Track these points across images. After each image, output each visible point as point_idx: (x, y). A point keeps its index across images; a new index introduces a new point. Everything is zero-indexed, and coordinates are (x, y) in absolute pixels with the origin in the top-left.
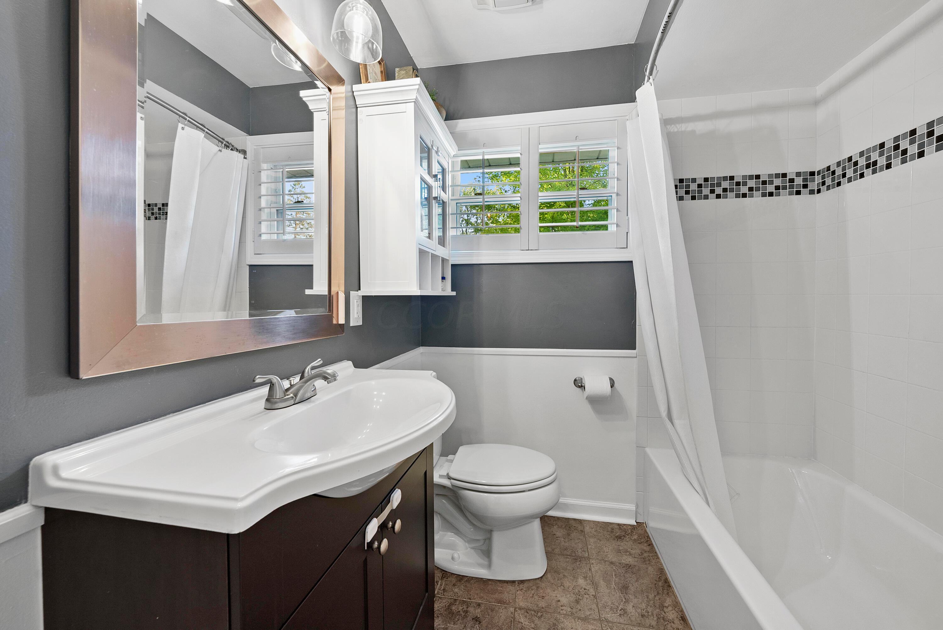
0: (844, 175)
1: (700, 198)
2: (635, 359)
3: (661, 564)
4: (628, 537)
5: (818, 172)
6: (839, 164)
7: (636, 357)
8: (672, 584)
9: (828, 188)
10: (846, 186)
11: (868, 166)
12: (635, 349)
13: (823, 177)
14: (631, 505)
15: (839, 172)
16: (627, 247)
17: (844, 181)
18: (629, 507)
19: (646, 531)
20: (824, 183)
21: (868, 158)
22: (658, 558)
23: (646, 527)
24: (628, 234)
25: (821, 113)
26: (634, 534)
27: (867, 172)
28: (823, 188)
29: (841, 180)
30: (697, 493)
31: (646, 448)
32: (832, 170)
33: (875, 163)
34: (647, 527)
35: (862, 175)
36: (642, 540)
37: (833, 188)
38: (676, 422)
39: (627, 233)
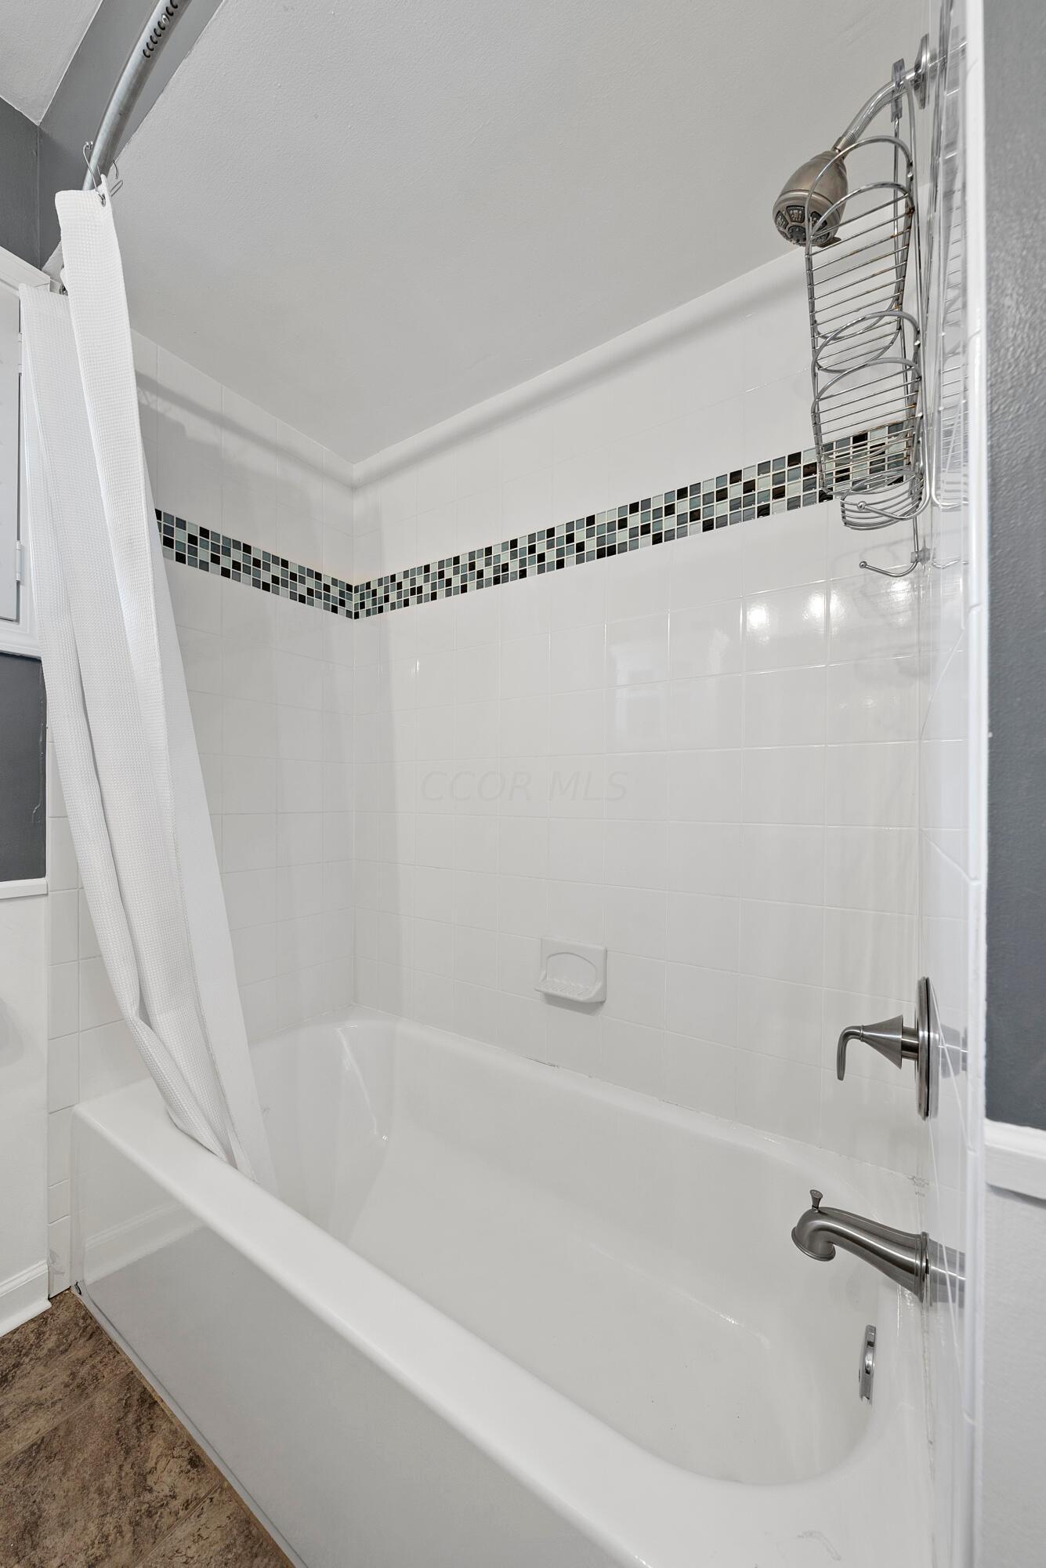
0: (387, 599)
1: (193, 563)
2: (43, 900)
3: (128, 1362)
4: (27, 1360)
5: (355, 587)
6: (380, 582)
7: (47, 895)
8: (160, 1393)
9: (368, 613)
10: (388, 613)
11: (413, 592)
12: (41, 873)
13: (362, 596)
14: (34, 1266)
15: (381, 593)
16: (17, 620)
17: (386, 606)
18: (25, 1277)
19: (79, 1305)
20: (362, 605)
21: (413, 581)
22: (117, 1351)
23: (78, 1296)
24: (21, 586)
25: (359, 505)
26: (47, 1335)
27: (413, 599)
28: (362, 612)
29: (384, 604)
30: (207, 1152)
31: (76, 1107)
32: (372, 588)
33: (420, 589)
34: (80, 1293)
35: (406, 603)
36: (71, 1337)
37: (374, 613)
38: (160, 1018)
39: (18, 583)
